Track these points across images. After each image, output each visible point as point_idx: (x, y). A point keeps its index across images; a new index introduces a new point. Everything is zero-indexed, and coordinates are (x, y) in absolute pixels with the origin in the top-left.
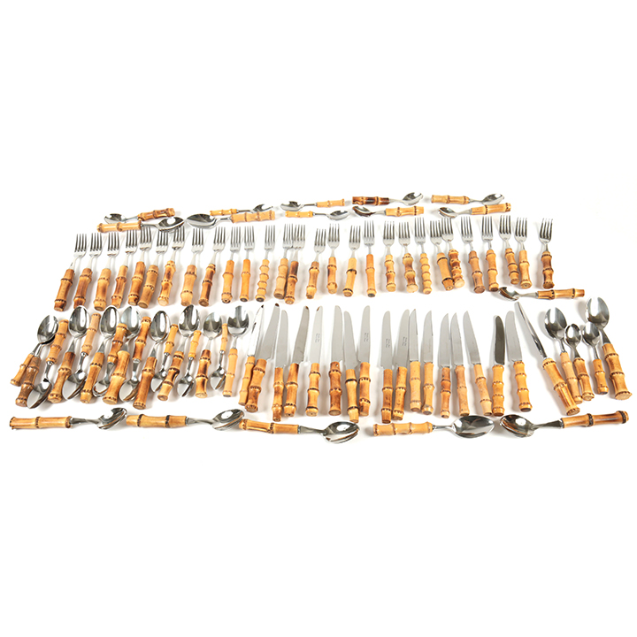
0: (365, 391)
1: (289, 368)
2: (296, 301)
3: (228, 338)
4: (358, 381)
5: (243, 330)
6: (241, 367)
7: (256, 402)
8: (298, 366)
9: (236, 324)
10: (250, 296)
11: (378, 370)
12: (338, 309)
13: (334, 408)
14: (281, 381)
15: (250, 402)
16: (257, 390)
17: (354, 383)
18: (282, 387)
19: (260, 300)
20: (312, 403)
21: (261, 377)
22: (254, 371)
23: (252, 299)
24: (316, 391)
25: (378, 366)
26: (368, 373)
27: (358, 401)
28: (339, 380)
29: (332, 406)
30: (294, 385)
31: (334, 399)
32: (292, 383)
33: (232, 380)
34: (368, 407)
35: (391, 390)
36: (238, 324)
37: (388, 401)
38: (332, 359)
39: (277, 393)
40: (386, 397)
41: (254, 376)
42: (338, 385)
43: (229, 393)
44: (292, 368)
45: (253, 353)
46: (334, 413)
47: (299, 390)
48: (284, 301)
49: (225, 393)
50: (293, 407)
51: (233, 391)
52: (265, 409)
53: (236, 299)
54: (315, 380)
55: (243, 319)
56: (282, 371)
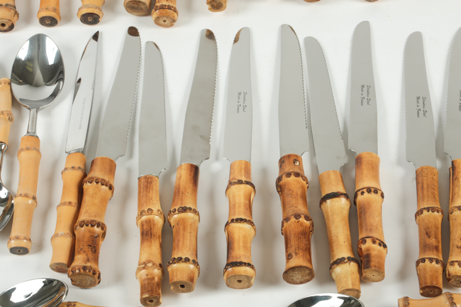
0: (372, 220)
1: (174, 178)
2: (181, 17)
3: (14, 113)
4: (353, 199)
5: (50, 89)
6: (51, 180)
7: (96, 260)
8: (195, 170)
9: (32, 74)
10: (62, 10)
11: (400, 172)
12: (288, 31)
13: (297, 261)
14: (156, 207)
15: (79, 261)
16: (97, 230)
17: (343, 203)
18: (158, 220)
19: (90, 19)
20: (240, 254)
21: (104, 201)
22: (87, 186)
23: (68, 19)
24: (246, 226)
25: (399, 163)
26: (376, 177)
27: (355, 243)
28: (304, 197)
29: (289, 257)
30: (190, 215)
31: (293, 242)
32: (184, 210)
33: (30, 211)
34: (381, 258)
35: (438, 216)
36: (39, 76)
37: (433, 241)
38: (281, 150)
39: (147, 234)
40: (426, 233)
41: (86, 198)
42: (301, 209)
43: (23, 243)
44: (182, 176)
45: (81, 145)
46: (297, 276)
47: (202, 227)
48: (150, 19)
49: (14, 243)
50: (192, 266)
51: (34, 238)
52: (119, 278)
53: (28, 20)
54: (241, 200)
55: (51, 61)
56: (157, 185)
